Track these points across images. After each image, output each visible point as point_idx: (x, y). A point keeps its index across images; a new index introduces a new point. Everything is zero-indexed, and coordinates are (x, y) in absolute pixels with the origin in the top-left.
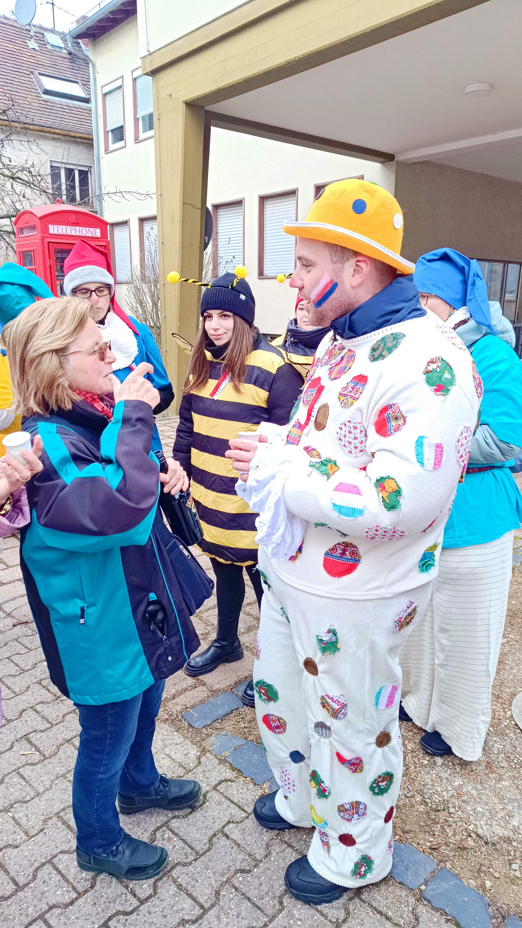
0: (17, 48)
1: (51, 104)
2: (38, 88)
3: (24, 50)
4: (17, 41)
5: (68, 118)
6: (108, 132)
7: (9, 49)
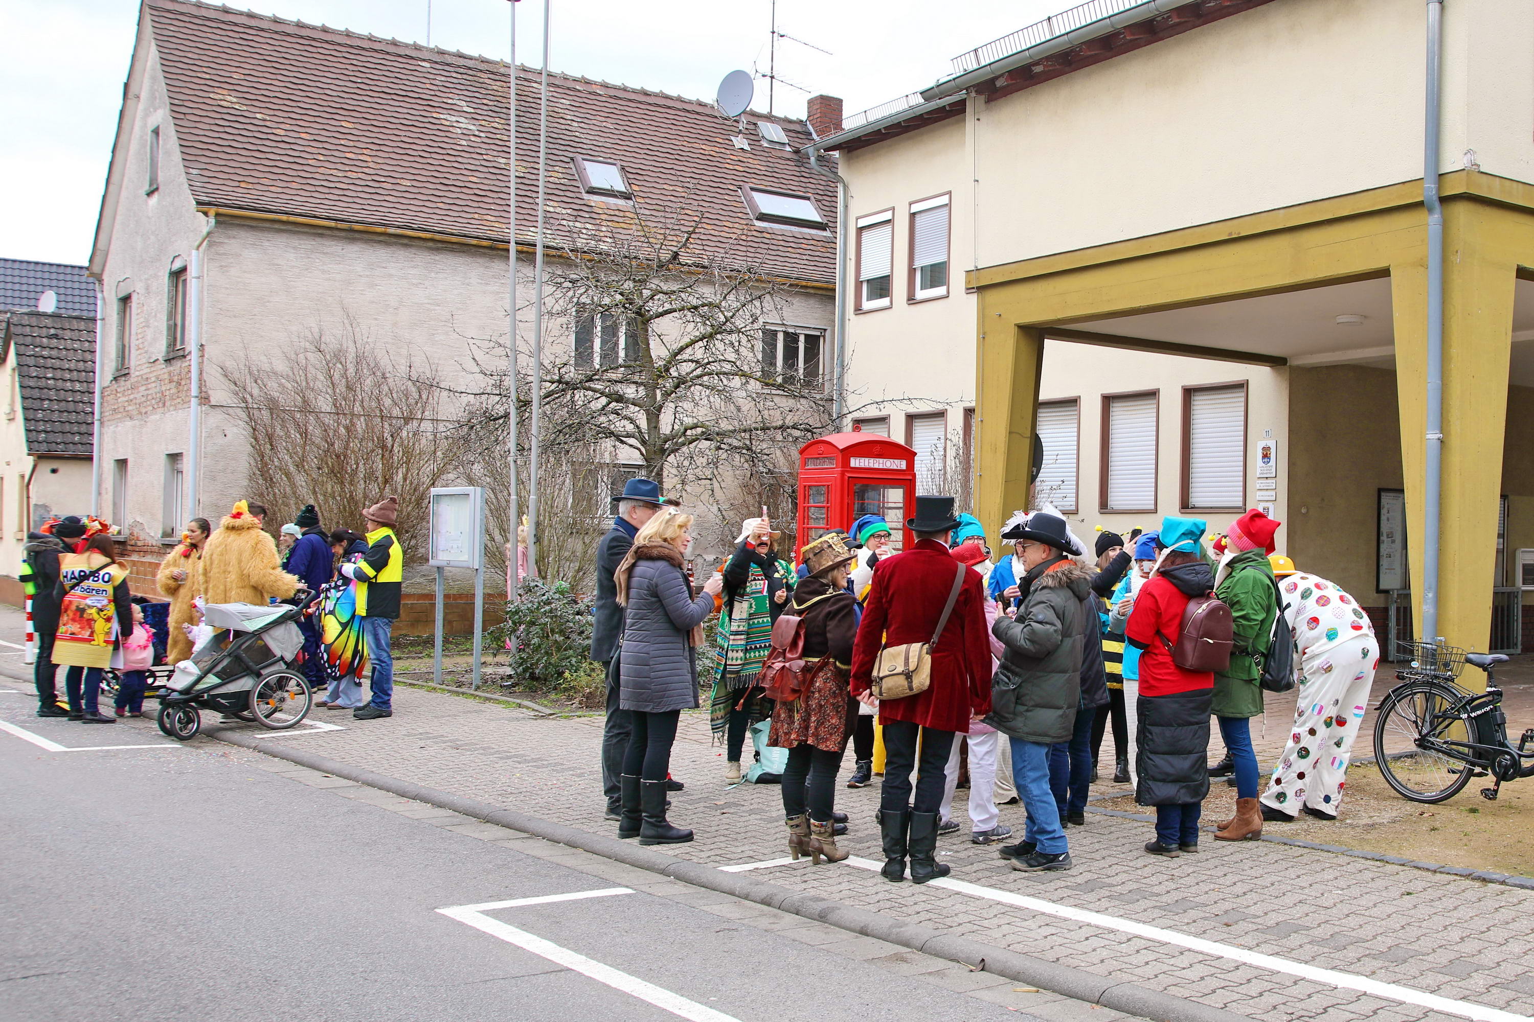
0: (717, 150)
1: (768, 236)
2: (749, 211)
3: (728, 152)
4: (717, 140)
5: (794, 256)
6: (862, 282)
7: (707, 153)
